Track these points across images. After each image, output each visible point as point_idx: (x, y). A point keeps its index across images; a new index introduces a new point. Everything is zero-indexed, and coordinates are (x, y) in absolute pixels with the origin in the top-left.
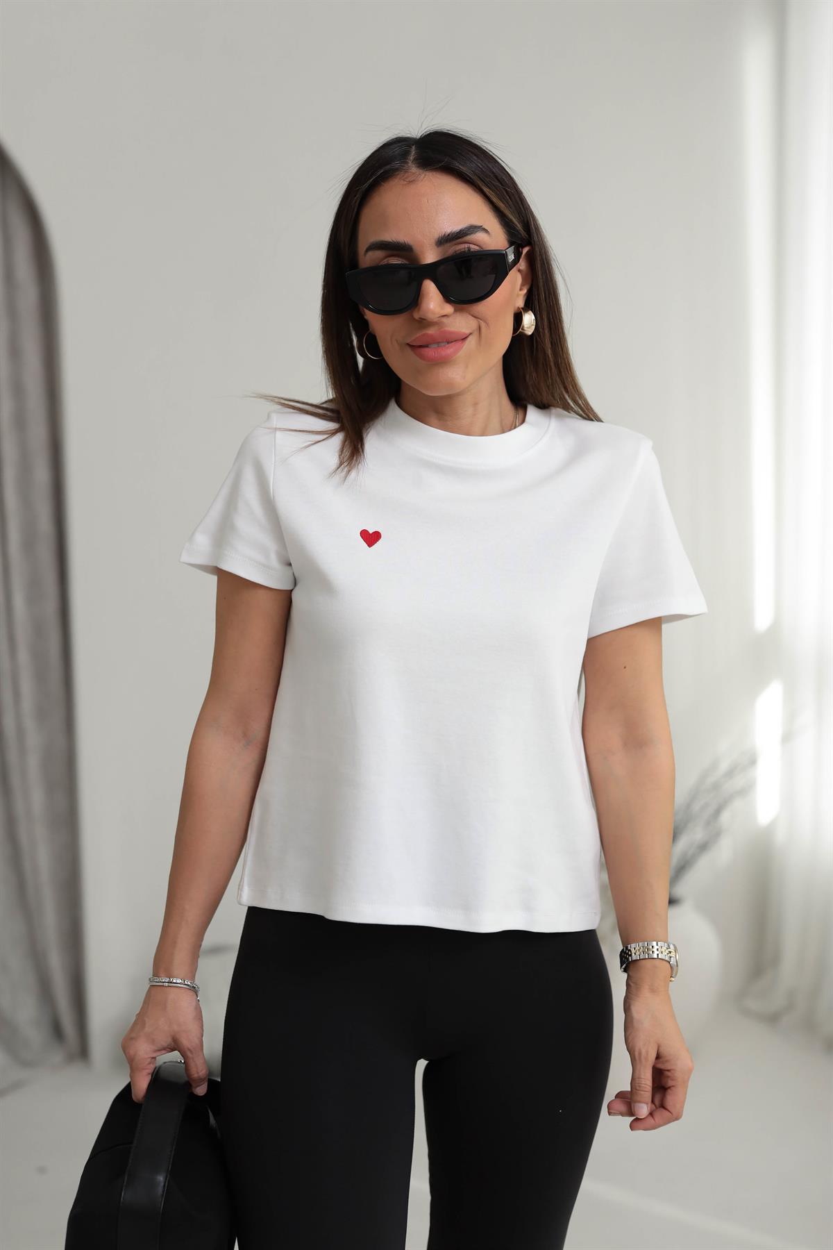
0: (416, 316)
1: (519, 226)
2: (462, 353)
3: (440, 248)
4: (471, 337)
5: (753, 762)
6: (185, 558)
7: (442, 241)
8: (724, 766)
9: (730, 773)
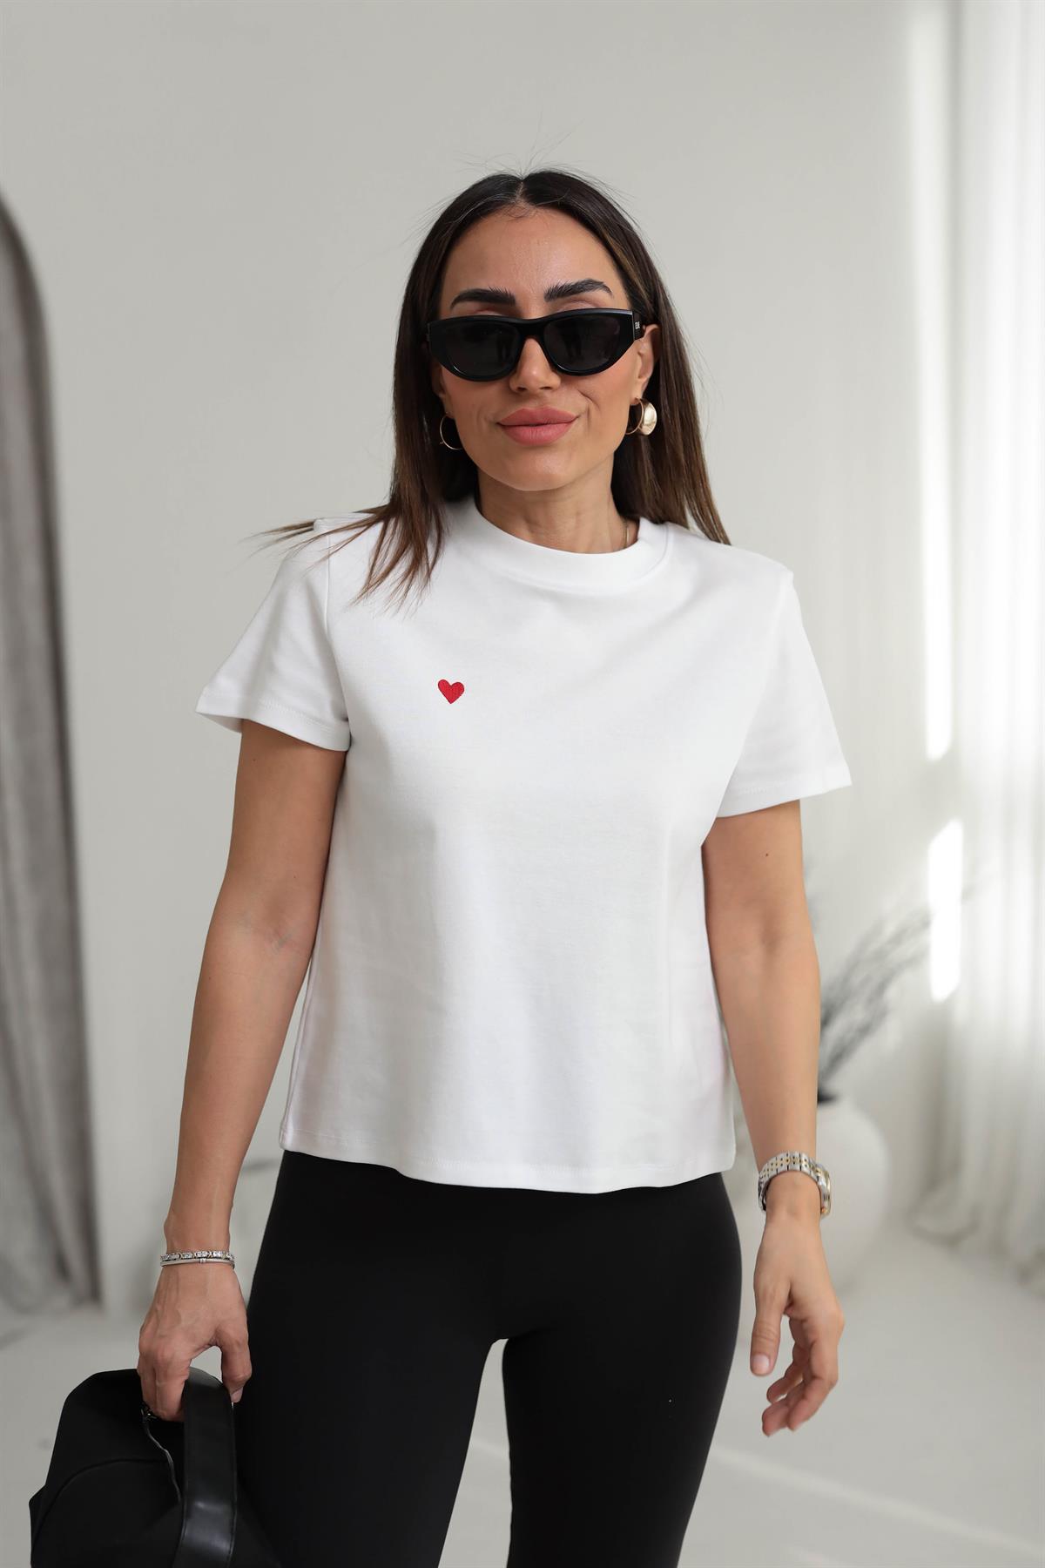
0: (514, 385)
1: (645, 295)
2: (565, 439)
3: (549, 303)
4: (576, 421)
5: (925, 924)
6: (203, 707)
7: (553, 294)
8: (890, 929)
9: (898, 939)
